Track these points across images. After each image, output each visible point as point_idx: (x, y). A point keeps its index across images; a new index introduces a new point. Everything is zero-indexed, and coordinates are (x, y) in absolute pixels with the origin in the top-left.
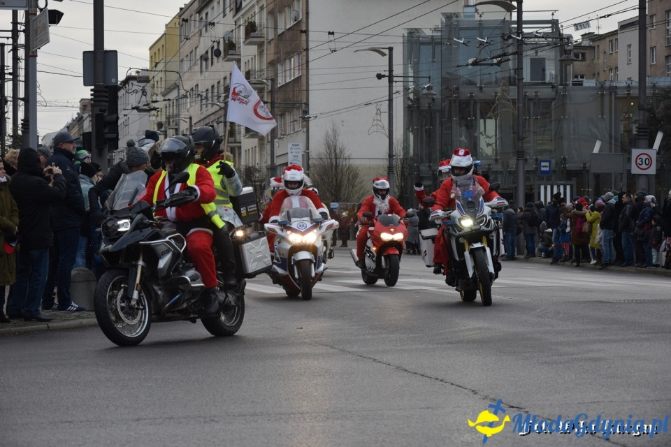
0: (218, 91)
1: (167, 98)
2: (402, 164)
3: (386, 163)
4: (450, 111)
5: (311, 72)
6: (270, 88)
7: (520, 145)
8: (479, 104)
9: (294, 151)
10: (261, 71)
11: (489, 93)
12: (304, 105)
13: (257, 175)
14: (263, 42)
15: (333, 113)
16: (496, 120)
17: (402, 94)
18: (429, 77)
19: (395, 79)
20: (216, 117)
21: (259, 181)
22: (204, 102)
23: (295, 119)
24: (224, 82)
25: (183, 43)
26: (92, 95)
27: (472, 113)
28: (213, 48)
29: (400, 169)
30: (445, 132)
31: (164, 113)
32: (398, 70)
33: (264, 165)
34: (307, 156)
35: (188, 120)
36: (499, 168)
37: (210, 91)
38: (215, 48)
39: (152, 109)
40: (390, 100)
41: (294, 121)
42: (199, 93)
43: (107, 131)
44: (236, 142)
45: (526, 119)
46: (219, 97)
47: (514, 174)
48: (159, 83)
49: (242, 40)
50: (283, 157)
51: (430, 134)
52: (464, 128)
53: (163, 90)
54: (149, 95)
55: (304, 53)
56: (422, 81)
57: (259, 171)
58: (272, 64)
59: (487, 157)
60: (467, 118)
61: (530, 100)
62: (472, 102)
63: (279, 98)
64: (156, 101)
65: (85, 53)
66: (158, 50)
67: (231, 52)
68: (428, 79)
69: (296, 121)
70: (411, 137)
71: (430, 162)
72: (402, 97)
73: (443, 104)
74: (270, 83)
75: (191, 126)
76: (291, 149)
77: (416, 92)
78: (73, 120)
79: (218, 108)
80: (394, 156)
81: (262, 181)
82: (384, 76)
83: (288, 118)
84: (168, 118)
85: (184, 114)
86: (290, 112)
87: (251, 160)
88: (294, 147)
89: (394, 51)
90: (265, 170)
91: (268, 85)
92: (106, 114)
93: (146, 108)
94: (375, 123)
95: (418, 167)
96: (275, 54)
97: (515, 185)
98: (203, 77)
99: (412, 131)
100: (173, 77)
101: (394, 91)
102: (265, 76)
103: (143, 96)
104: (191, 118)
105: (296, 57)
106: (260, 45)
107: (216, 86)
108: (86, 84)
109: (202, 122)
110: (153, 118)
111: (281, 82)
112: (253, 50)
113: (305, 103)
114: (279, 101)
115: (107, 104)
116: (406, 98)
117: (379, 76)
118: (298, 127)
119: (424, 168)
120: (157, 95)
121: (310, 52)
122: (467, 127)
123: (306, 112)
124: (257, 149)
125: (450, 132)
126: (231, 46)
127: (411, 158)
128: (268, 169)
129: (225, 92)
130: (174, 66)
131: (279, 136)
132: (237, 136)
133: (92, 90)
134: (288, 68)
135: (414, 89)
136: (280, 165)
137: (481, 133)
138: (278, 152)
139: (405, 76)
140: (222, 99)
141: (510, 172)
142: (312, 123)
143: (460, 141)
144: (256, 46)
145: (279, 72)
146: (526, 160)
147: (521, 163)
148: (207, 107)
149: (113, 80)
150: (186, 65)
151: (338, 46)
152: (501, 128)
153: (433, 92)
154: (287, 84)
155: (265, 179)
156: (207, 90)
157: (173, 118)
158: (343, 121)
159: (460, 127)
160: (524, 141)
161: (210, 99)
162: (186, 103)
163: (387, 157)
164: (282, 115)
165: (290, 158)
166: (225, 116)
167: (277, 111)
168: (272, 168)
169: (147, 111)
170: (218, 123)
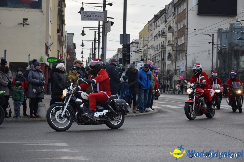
1: (144, 48)
2: (216, 70)
3: (211, 69)
4: (231, 54)
5: (188, 41)
6: (175, 46)
8: (240, 52)
10: (173, 41)
12: (186, 51)
13: (171, 72)
14: (174, 32)
15: (195, 54)
18: (225, 43)
19: (214, 44)
20: (159, 54)
23: (183, 55)
24: (161, 44)
25: (149, 32)
26: (122, 47)
27: (238, 54)
28: (158, 33)
30: (229, 60)
31: (143, 53)
32: (215, 41)
34: (186, 67)
35: (150, 55)
37: (157, 47)
38: (159, 33)
39: (140, 52)
40: (213, 50)
42: (154, 47)
43: (126, 58)
44: (164, 62)
46: (160, 48)
48: (142, 44)
49: (167, 31)
50: (179, 67)
51: (224, 61)
53: (143, 46)
54: (139, 47)
55: (186, 36)
56: (223, 44)
57: (172, 71)
58: (176, 39)
59: (242, 68)
60: (236, 56)
62: (238, 51)
63: (178, 49)
64: (141, 49)
65: (120, 34)
66: (142, 34)
67: (164, 35)
68: (224, 44)
70: (219, 61)
71: (224, 69)
72: (216, 49)
73: (229, 52)
74: (175, 44)
75: (151, 57)
76: (182, 64)
77: (220, 48)
78: (115, 55)
79: (159, 52)
80: (213, 67)
81: (172, 74)
82: (211, 43)
83: (181, 55)
84: (144, 55)
85: (149, 53)
86: (181, 53)
87: (169, 68)
89: (214, 35)
91: (175, 45)
92: (126, 53)
93: (138, 51)
94: (208, 57)
95: (221, 71)
96: (177, 35)
98: (155, 42)
99: (219, 60)
100: (146, 42)
101: (214, 47)
102: (174, 42)
103: (137, 48)
104: (151, 55)
105: (184, 37)
106: (173, 33)
107: (159, 45)
108: (120, 44)
109: (154, 56)
110: (140, 55)
111: (179, 44)
112: (171, 34)
115: (127, 50)
116: (218, 50)
117: (209, 43)
118: (184, 58)
119: (223, 71)
120: (141, 47)
121: (188, 35)
122: (236, 59)
123: (186, 53)
124: (171, 64)
125: (231, 60)
126: (164, 33)
128: (174, 70)
129: (162, 47)
130: (146, 39)
131: (178, 60)
132: (165, 60)
133: (122, 46)
134: (181, 40)
135: (220, 47)
136: (178, 69)
137: (241, 61)
138: (177, 65)
139: (217, 43)
142: (188, 57)
143: (234, 63)
144: (171, 33)
145: (178, 41)
148: (156, 51)
149: (129, 43)
150: (150, 39)
151: (197, 33)
153: (226, 48)
154: (181, 45)
156: (156, 46)
158: (198, 56)
159: (234, 59)
161: (157, 49)
162: (150, 50)
163: (211, 67)
164: (179, 54)
165: (181, 67)
166: (162, 54)
167: (177, 53)
168: (176, 70)
169: (138, 52)
170: (159, 56)
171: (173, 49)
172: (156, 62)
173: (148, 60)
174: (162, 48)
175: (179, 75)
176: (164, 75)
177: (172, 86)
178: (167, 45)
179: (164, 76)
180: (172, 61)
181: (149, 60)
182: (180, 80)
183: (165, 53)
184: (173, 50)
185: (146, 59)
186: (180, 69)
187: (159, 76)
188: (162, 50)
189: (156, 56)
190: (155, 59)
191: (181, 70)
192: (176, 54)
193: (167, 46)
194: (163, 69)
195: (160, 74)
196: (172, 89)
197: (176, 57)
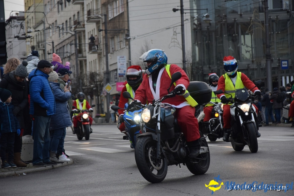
0: (70, 23)
1: (37, 29)
2: (192, 67)
4: (221, 31)
5: (130, 9)
6: (104, 21)
7: (268, 51)
8: (240, 26)
9: (121, 61)
10: (97, 9)
11: (246, 18)
12: (126, 31)
13: (98, 78)
15: (145, 35)
16: (251, 35)
17: (190, 21)
18: (207, 9)
19: (185, 11)
20: (70, 41)
21: (99, 82)
22: (61, 31)
23: (121, 40)
24: (74, 18)
27: (236, 31)
29: (190, 70)
30: (219, 45)
31: (35, 40)
32: (187, 5)
33: (102, 71)
34: (129, 64)
35: (51, 44)
36: (254, 66)
37: (65, 24)
39: (28, 38)
40: (182, 25)
41: (120, 42)
42: (58, 25)
44: (83, 57)
45: (271, 34)
46: (71, 28)
47: (264, 70)
48: (31, 20)
50: (114, 66)
51: (208, 46)
52: (231, 42)
53: (34, 24)
54: (25, 27)
56: (202, 12)
57: (99, 75)
58: (105, 5)
59: (247, 60)
60: (233, 35)
61: (273, 21)
62: (235, 24)
63: (110, 26)
64: (30, 32)
68: (206, 11)
69: (122, 41)
70: (197, 48)
71: (209, 64)
72: (190, 23)
73: (217, 27)
74: (103, 17)
75: (53, 47)
76: (119, 60)
77: (199, 19)
79: (70, 35)
80: (186, 61)
81: (101, 81)
82: (178, 10)
83: (117, 40)
84: (38, 43)
85: (49, 41)
86: (117, 36)
87: (93, 68)
88: (121, 59)
90: (102, 74)
91: (102, 19)
93: (24, 36)
94: (173, 40)
95: (202, 68)
97: (266, 77)
99: (197, 45)
100: (40, 16)
101: (185, 19)
102: (100, 13)
103: (22, 29)
104: (53, 43)
107: (68, 21)
109: (60, 45)
110: (29, 43)
111: (111, 16)
113: (127, 30)
114: (110, 29)
116: (193, 24)
117: (175, 10)
118: (123, 45)
120: (30, 28)
122: (233, 41)
123: (128, 35)
124: (97, 61)
125: (222, 45)
127: (198, 63)
128: (104, 73)
129: (74, 25)
130: (41, 8)
131: (111, 52)
132: (84, 53)
134: (115, 7)
135: (197, 17)
136: (112, 71)
137: (242, 44)
138: (111, 62)
139: (191, 9)
140: (73, 29)
141: (262, 69)
142: (132, 42)
143: (229, 50)
145: (109, 10)
146: (272, 60)
147: (269, 62)
148: (63, 35)
149: (2, 19)
150: (48, 8)
152: (255, 41)
153: (210, 19)
154: (115, 18)
155: (103, 80)
156: (63, 24)
157: (41, 42)
158: (152, 41)
159: (228, 40)
160: (270, 47)
161: (65, 29)
162: (50, 33)
163: (182, 63)
164: (113, 38)
165: (119, 66)
166: (75, 40)
167: (109, 36)
168: (108, 73)
169: (25, 39)
170: (71, 45)
171: (98, 27)
172: (64, 58)
173: (47, 54)
174: (75, 28)
175: (115, 82)
176: (83, 85)
177: (101, 107)
178: (86, 19)
179: (84, 88)
180: (100, 54)
181: (49, 54)
182: (117, 92)
183: (83, 38)
184: (100, 30)
185: (43, 53)
186: (116, 70)
187: (74, 87)
188: (75, 32)
189: (64, 44)
190: (61, 51)
191: (119, 72)
192: (106, 37)
193: (86, 23)
194: (81, 73)
195: (76, 82)
196: (103, 113)
197: (107, 46)
